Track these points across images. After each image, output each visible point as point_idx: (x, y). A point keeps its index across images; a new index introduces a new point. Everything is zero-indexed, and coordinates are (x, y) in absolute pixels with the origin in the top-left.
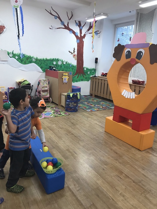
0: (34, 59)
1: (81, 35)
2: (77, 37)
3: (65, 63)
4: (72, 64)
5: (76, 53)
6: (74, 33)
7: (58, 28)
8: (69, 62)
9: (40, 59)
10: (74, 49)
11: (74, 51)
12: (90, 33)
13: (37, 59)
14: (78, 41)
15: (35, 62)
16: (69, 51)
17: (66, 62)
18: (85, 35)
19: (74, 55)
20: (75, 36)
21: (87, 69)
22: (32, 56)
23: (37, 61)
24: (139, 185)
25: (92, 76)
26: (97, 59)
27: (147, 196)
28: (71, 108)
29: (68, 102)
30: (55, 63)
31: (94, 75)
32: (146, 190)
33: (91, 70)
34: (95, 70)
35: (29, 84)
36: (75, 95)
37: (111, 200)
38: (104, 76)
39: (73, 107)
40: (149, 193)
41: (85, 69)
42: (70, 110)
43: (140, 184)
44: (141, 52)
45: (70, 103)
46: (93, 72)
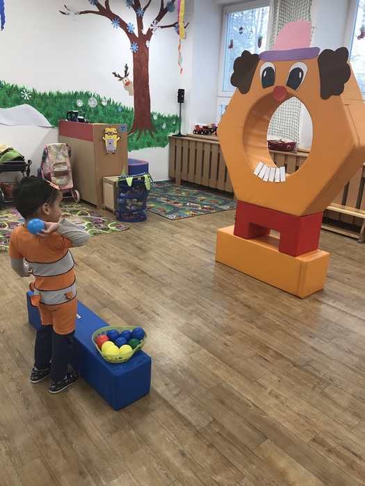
0: (26, 95)
1: (140, 32)
2: (131, 35)
3: (104, 104)
4: (123, 105)
5: (131, 78)
6: (123, 25)
7: (81, 13)
8: (116, 100)
9: (42, 92)
10: (127, 68)
11: (126, 72)
12: (162, 27)
13: (34, 95)
14: (135, 47)
15: (31, 102)
16: (115, 74)
17: (109, 102)
18: (150, 32)
19: (127, 84)
20: (127, 33)
21: (159, 116)
22: (20, 86)
23: (36, 99)
24: (307, 371)
25: (171, 134)
26: (181, 92)
27: (327, 390)
28: (130, 213)
29: (122, 198)
30: (80, 103)
31: (176, 133)
32: (321, 379)
33: (168, 119)
34: (178, 120)
35: (21, 158)
36: (139, 182)
37: (253, 408)
38: (199, 133)
39: (134, 211)
40: (329, 384)
41: (155, 118)
42: (128, 218)
43: (309, 368)
44: (299, 70)
45: (128, 201)
46: (175, 125)
